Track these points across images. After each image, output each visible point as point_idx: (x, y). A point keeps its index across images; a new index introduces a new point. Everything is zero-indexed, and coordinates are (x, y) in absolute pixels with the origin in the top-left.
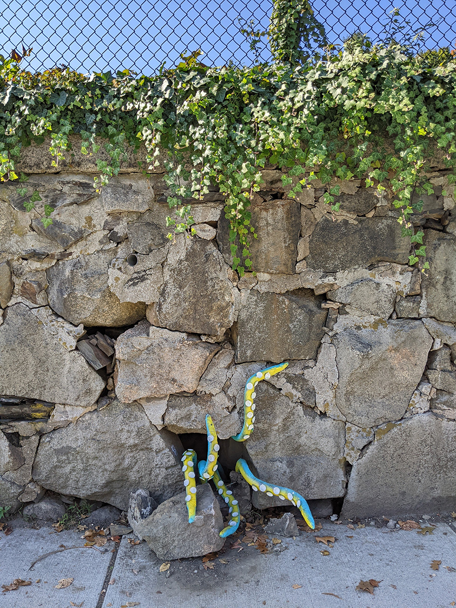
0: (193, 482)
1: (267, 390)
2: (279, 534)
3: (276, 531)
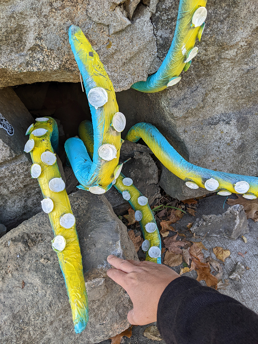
0: (65, 202)
2: (219, 236)
3: (213, 232)
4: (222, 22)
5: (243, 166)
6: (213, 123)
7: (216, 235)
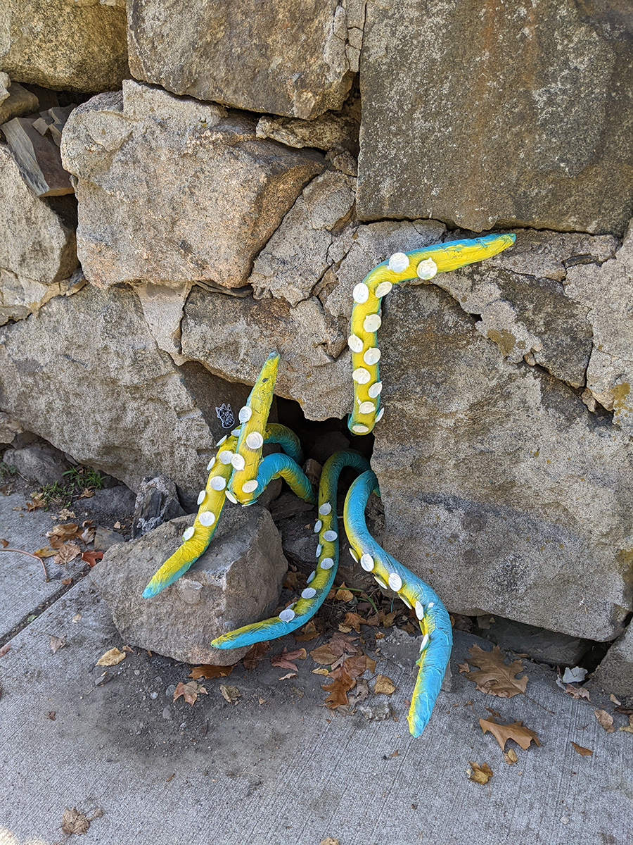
0: (217, 502)
1: (439, 313)
2: (404, 669)
3: (399, 658)
4: (438, 385)
7: (401, 666)
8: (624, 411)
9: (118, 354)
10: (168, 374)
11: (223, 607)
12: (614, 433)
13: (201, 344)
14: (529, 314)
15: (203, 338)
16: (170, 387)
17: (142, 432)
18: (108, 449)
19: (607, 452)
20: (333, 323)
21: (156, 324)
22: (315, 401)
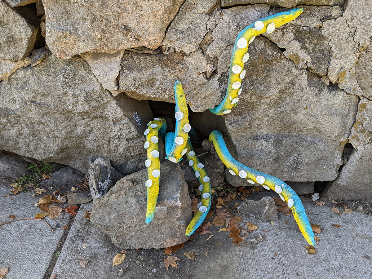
0: (157, 163)
1: (264, 50)
2: (255, 216)
3: (251, 212)
4: (261, 84)
5: (278, 172)
6: (257, 138)
7: (253, 216)
8: (344, 83)
9: (75, 95)
10: (109, 102)
11: (179, 215)
12: (339, 93)
13: (133, 83)
14: (307, 45)
15: (135, 79)
16: (109, 109)
17: (87, 136)
18: (62, 150)
19: (337, 101)
20: (211, 61)
21: (102, 75)
22: (198, 102)
